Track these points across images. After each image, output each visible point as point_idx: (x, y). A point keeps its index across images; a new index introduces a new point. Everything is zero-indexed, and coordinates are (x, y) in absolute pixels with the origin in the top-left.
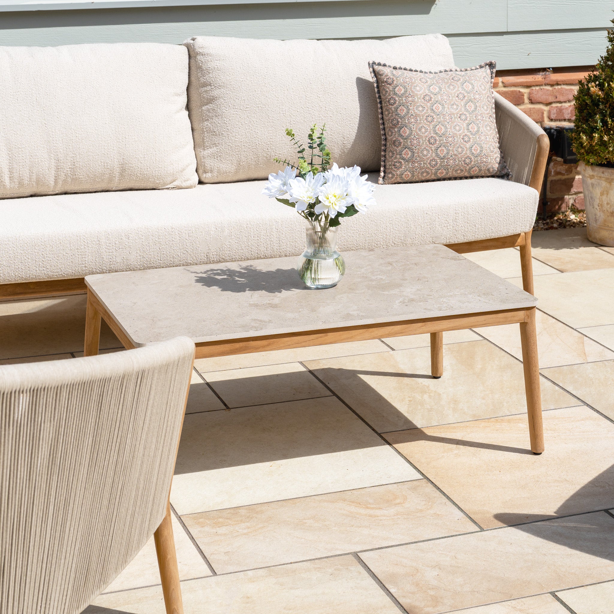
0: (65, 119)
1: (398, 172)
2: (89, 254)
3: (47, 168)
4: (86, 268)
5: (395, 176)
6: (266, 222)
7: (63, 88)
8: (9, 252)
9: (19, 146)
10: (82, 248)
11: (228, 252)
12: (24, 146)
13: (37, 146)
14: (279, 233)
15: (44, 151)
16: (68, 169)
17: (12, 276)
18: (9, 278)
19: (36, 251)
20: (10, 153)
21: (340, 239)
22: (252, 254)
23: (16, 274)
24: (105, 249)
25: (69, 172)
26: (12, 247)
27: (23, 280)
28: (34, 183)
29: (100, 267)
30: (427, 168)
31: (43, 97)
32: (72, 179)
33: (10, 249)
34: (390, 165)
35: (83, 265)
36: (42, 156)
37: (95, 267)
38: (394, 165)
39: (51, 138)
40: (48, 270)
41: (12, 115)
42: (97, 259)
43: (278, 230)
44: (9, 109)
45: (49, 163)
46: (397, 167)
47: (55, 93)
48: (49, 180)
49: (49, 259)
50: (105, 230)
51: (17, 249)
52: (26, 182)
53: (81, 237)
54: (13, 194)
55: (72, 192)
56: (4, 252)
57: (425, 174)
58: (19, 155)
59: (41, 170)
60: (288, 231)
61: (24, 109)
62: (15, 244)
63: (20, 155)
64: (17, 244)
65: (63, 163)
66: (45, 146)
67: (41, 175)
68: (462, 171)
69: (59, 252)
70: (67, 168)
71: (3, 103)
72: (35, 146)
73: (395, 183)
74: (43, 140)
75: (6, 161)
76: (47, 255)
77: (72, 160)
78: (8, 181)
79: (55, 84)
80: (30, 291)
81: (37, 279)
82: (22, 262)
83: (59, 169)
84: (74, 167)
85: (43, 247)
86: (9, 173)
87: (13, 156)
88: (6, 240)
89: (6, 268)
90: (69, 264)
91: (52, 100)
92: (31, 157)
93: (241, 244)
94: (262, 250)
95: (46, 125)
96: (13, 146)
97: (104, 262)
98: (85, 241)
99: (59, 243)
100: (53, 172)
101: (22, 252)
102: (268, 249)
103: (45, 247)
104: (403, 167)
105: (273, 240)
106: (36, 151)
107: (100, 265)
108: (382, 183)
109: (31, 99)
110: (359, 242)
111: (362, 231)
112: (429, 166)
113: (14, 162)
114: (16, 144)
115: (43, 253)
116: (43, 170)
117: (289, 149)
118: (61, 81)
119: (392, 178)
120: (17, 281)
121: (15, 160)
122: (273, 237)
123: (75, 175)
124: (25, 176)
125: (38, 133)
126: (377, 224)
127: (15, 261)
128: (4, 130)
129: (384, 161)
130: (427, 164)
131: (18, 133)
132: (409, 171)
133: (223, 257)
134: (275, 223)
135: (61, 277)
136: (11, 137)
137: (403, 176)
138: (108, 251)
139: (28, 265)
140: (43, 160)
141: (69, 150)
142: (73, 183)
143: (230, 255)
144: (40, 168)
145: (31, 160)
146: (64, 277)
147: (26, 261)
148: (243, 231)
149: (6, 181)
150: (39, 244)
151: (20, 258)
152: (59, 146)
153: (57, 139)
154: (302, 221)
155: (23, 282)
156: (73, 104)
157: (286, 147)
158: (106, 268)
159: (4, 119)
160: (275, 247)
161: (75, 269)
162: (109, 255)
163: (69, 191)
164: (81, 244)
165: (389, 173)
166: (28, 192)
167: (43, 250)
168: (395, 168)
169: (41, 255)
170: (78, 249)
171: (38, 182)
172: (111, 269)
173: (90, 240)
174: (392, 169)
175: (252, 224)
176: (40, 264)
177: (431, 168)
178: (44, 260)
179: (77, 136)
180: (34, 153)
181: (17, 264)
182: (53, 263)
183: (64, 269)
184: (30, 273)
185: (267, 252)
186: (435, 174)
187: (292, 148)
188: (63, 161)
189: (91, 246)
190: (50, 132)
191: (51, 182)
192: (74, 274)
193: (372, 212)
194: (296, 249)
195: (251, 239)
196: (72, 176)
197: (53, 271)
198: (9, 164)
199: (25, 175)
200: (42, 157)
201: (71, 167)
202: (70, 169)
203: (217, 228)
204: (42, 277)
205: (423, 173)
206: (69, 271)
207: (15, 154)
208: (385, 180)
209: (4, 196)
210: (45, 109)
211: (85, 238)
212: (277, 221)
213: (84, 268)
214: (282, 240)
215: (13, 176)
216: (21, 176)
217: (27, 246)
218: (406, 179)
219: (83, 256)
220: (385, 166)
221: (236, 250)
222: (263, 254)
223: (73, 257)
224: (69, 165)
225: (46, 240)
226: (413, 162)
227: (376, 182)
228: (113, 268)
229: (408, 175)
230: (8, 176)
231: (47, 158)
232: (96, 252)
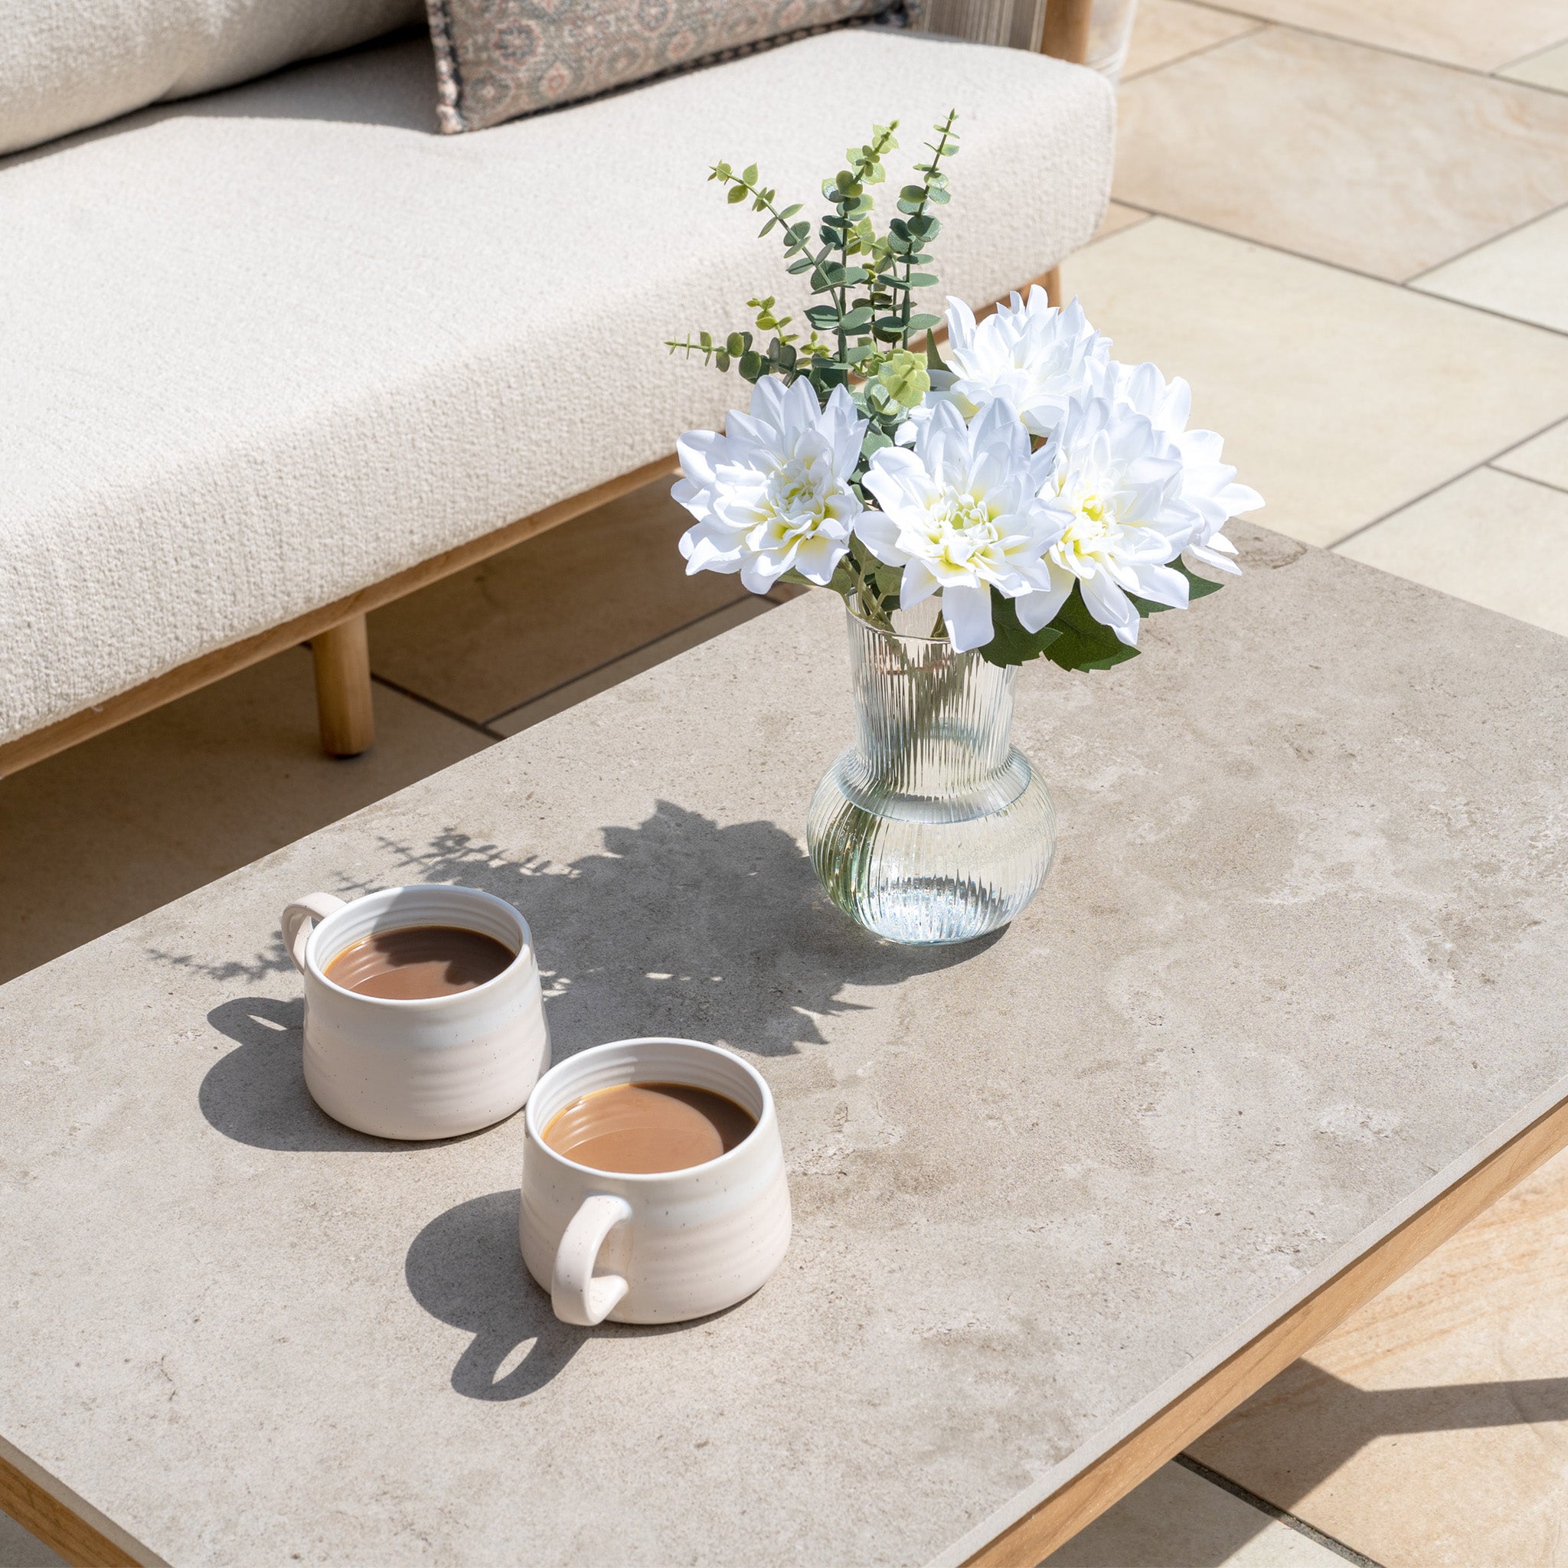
1: (523, 74)
5: (512, 92)
6: (216, 477)
11: (83, 661)
14: (274, 511)
21: (502, 468)
22: (177, 638)
30: (634, 36)
34: (479, 49)
38: (500, 46)
43: (270, 500)
46: (514, 54)
57: (621, 65)
60: (308, 490)
68: (752, 22)
73: (511, 120)
93: (130, 605)
94: (216, 609)
102: (239, 597)
104: (541, 50)
105: (254, 548)
108: (459, 128)
110: (570, 458)
111: (578, 408)
112: (637, 27)
117: (33, 40)
119: (498, 99)
122: (251, 535)
126: (627, 364)
129: (447, 32)
130: (632, 21)
132: (564, 61)
133: (65, 688)
134: (248, 472)
137: (544, 86)
143: (89, 673)
148: (129, 545)
154: (353, 432)
157: (19, 31)
160: (267, 578)
165: (482, 82)
168: (506, 56)
174: (491, 61)
175: (160, 503)
177: (647, 34)
185: (235, 609)
186: (661, 52)
187: (41, 31)
193: (602, 314)
194: (346, 559)
195: (166, 572)
203: (19, 565)
205: (614, 58)
208: (465, 113)
212: (259, 459)
214: (292, 540)
218: (551, 96)
220: (453, 53)
221: (114, 640)
222: (221, 621)
226: (578, 21)
227: (435, 126)
229: (560, 80)
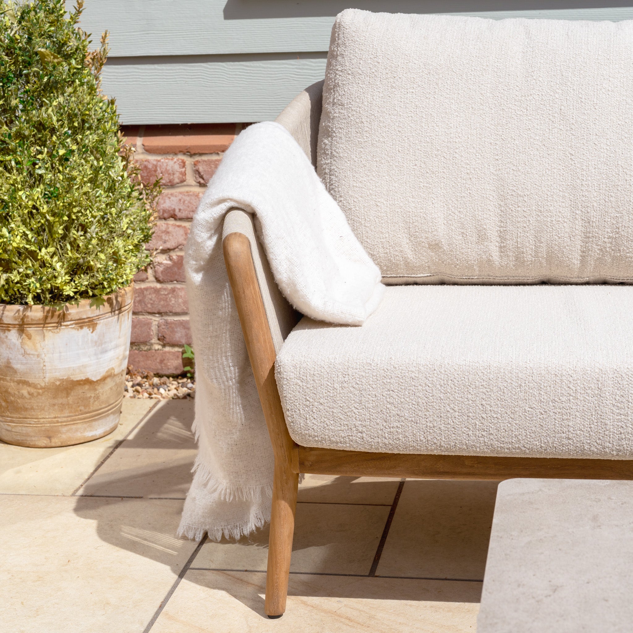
0: (608, 148)
2: (578, 414)
3: (566, 235)
4: (570, 442)
7: (613, 91)
8: (418, 394)
9: (520, 193)
10: (564, 400)
12: (529, 193)
13: (552, 193)
15: (563, 204)
16: (606, 240)
17: (421, 441)
18: (415, 444)
19: (470, 396)
20: (502, 204)
23: (429, 438)
24: (611, 406)
25: (609, 245)
26: (424, 385)
27: (443, 451)
28: (544, 261)
29: (598, 441)
31: (573, 106)
32: (614, 258)
33: (420, 387)
35: (564, 435)
36: (560, 212)
37: (589, 441)
39: (578, 181)
40: (492, 437)
41: (513, 135)
42: (592, 426)
44: (510, 125)
45: (571, 225)
47: (595, 100)
48: (570, 257)
49: (495, 416)
50: (615, 368)
51: (432, 390)
52: (528, 258)
53: (564, 378)
54: (506, 276)
55: (615, 281)
56: (407, 393)
58: (517, 209)
59: (556, 237)
61: (536, 125)
62: (430, 379)
63: (519, 209)
64: (435, 379)
65: (598, 227)
66: (566, 195)
67: (556, 247)
69: (516, 404)
70: (605, 238)
71: (500, 115)
72: (549, 193)
74: (564, 183)
75: (494, 218)
76: (491, 406)
77: (615, 222)
78: (498, 254)
79: (599, 83)
80: (465, 470)
81: (469, 452)
82: (442, 415)
83: (589, 237)
84: (617, 236)
85: (484, 390)
86: (499, 239)
87: (508, 210)
88: (413, 369)
89: (410, 425)
90: (534, 429)
91: (588, 112)
92: (540, 214)
95: (572, 157)
96: (509, 191)
97: (607, 433)
98: (571, 386)
99: (517, 385)
100: (578, 243)
101: (442, 396)
103: (489, 390)
106: (549, 204)
107: (600, 439)
109: (550, 109)
113: (508, 220)
114: (514, 189)
115: (484, 402)
116: (559, 238)
118: (611, 79)
120: (432, 451)
121: (510, 217)
123: (619, 250)
124: (527, 247)
125: (555, 171)
127: (427, 413)
128: (497, 162)
131: (520, 168)
135: (518, 453)
136: (506, 175)
138: (618, 411)
139: (452, 424)
140: (560, 219)
141: (610, 204)
142: (615, 264)
144: (554, 234)
145: (539, 219)
146: (525, 453)
147: (449, 415)
149: (493, 254)
150: (477, 383)
151: (438, 408)
152: (592, 196)
153: (590, 183)
155: (443, 454)
156: (627, 121)
158: (610, 445)
159: (497, 142)
161: (546, 441)
162: (620, 421)
163: (608, 278)
164: (563, 392)
166: (533, 275)
167: (484, 397)
169: (480, 407)
170: (554, 401)
171: (550, 258)
172: (622, 448)
173: (582, 386)
176: (477, 423)
178: (484, 416)
179: (628, 179)
180: (546, 207)
181: (431, 419)
182: (502, 425)
183: (524, 438)
184: (457, 439)
188: (597, 224)
189: (582, 399)
190: (578, 170)
191: (574, 261)
192: (545, 450)
196: (613, 252)
197: (503, 439)
198: (499, 224)
199: (527, 244)
200: (560, 215)
201: (611, 235)
202: (610, 240)
204: (480, 449)
206: (535, 443)
207: (511, 206)
209: (492, 280)
210: (573, 127)
211: (571, 379)
213: (565, 441)
215: (505, 244)
216: (519, 246)
217: (453, 386)
219: (565, 417)
223: (545, 416)
224: (608, 232)
225: (491, 376)
228: (625, 446)
230: (497, 244)
231: (569, 217)
232: (593, 411)
